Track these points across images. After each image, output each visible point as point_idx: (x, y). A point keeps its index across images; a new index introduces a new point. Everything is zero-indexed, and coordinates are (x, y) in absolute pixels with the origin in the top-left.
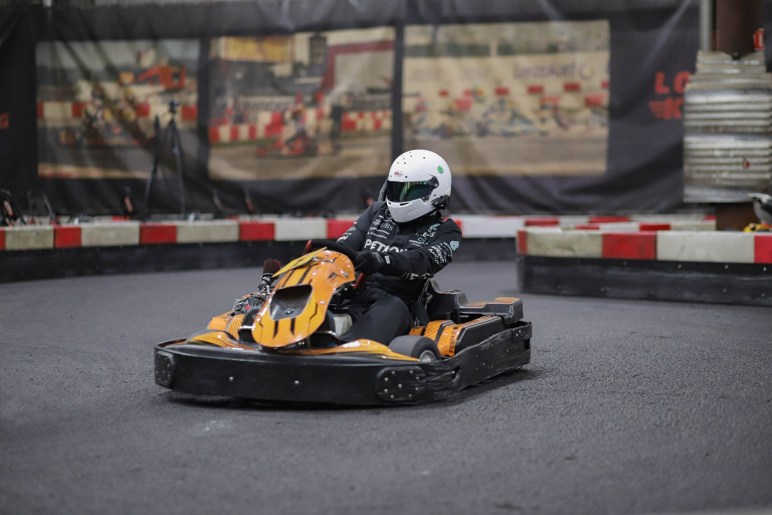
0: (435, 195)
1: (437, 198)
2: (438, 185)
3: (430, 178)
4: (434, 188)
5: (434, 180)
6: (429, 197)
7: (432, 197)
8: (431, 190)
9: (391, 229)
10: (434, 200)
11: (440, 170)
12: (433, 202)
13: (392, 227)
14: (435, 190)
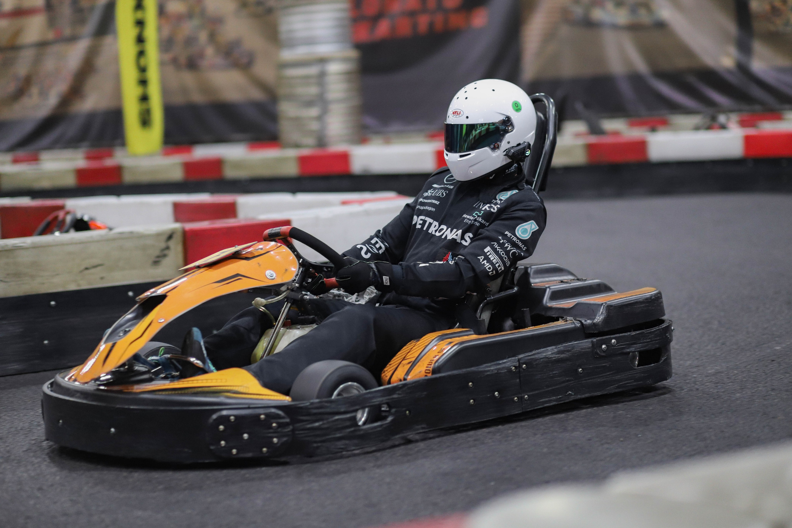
0: (509, 143)
1: (513, 147)
2: (513, 127)
3: (502, 118)
4: (506, 132)
5: (507, 122)
6: (499, 145)
7: (504, 145)
8: (503, 135)
9: (444, 195)
10: (507, 149)
11: (517, 107)
12: (506, 152)
13: (446, 193)
14: (508, 136)
